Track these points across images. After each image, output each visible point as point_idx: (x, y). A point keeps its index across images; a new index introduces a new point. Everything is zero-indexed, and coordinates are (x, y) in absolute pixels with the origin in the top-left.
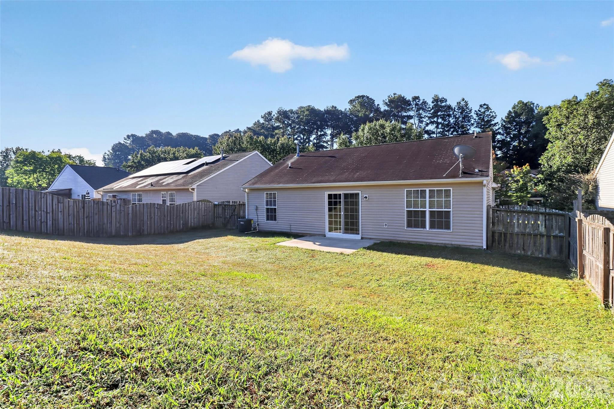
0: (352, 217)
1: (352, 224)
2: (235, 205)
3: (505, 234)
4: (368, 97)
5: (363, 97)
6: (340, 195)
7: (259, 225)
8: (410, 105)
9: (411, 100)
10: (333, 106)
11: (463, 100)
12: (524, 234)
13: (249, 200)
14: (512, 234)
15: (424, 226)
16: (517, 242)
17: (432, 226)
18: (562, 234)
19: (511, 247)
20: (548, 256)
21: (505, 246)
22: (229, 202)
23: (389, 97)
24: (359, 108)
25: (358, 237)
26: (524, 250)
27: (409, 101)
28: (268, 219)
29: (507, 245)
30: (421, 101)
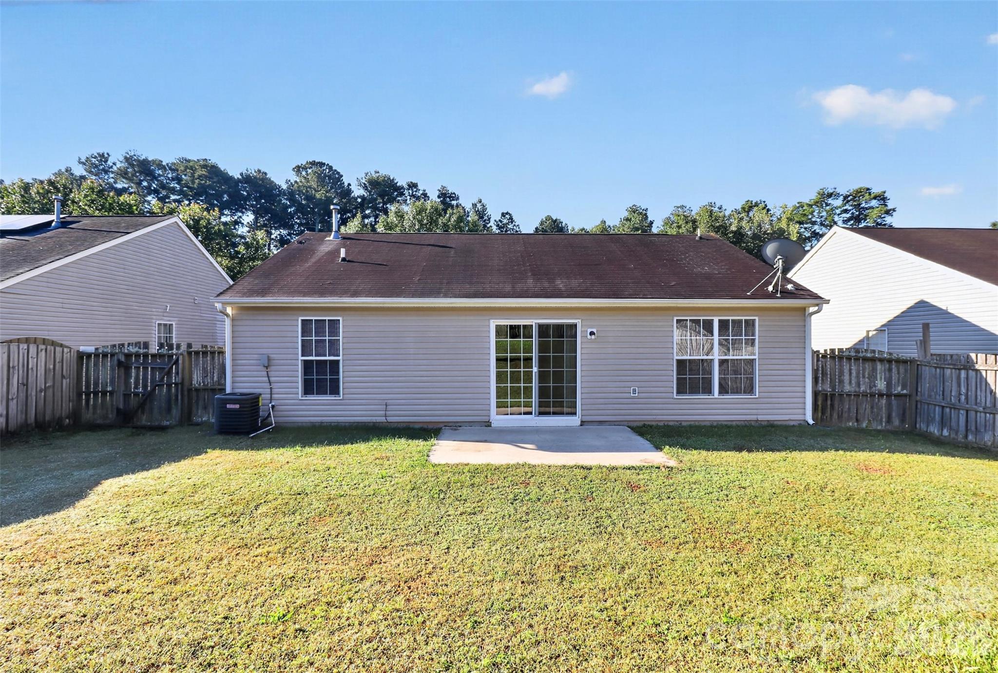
0: (558, 377)
1: (558, 392)
2: (171, 356)
3: (832, 396)
4: (331, 168)
5: (322, 164)
6: (528, 328)
7: (276, 408)
8: (402, 194)
9: (406, 186)
10: (259, 171)
11: (480, 201)
12: (857, 395)
13: (238, 340)
14: (841, 395)
15: (709, 390)
16: (849, 409)
17: (723, 390)
18: (905, 392)
19: (840, 417)
20: (889, 427)
21: (831, 415)
22: (146, 345)
23: (366, 174)
24: (314, 184)
25: (574, 421)
26: (857, 420)
27: (403, 188)
28: (308, 390)
29: (835, 416)
30: (421, 192)
